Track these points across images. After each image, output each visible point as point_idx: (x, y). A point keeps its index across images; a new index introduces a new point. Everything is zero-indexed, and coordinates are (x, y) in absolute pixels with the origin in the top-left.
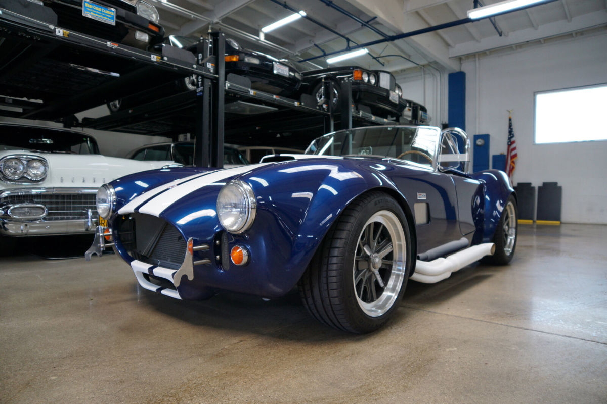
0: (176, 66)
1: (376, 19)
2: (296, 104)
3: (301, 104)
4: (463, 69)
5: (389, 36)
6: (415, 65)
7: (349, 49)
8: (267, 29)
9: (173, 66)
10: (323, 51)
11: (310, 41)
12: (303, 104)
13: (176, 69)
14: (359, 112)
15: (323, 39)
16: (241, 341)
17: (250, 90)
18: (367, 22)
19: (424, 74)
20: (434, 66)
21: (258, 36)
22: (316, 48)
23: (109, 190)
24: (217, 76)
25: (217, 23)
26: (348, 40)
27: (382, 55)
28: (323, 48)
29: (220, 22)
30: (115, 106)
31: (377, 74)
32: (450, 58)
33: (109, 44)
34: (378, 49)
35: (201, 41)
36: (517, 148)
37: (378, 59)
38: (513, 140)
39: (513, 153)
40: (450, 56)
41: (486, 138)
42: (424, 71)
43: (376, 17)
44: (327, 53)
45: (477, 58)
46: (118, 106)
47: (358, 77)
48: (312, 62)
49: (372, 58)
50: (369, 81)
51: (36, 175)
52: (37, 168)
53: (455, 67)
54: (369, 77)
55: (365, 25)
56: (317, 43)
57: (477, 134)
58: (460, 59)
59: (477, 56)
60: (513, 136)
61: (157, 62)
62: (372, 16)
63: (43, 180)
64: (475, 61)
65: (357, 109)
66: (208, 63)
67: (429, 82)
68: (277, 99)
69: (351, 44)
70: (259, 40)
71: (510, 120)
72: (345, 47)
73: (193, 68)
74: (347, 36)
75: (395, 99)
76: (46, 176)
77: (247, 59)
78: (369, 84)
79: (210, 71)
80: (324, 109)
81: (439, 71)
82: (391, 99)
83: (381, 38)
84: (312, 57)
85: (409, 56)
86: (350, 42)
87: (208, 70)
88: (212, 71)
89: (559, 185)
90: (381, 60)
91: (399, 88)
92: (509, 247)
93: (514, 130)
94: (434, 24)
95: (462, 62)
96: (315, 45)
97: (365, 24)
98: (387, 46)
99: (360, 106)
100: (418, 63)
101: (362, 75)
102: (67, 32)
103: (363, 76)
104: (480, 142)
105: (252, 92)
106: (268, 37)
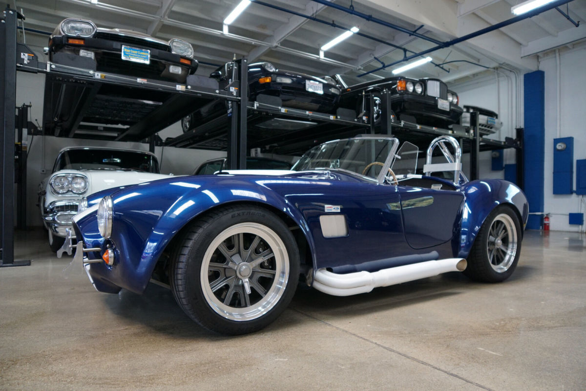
0: (199, 93)
1: (424, 27)
2: (332, 118)
3: (337, 118)
4: (541, 68)
5: (444, 43)
6: (485, 69)
7: (406, 60)
8: (327, 47)
9: (197, 93)
10: (382, 63)
11: (370, 54)
12: (339, 117)
13: (200, 95)
14: (401, 122)
15: (382, 51)
17: (280, 108)
18: (415, 32)
19: (498, 77)
21: (318, 54)
22: (376, 60)
24: (240, 98)
26: (405, 50)
28: (382, 61)
29: (279, 45)
30: (186, 127)
31: (423, 83)
32: (522, 58)
33: (139, 80)
34: (442, 54)
37: (441, 66)
40: (522, 55)
41: (569, 141)
42: (498, 74)
43: (422, 26)
44: (386, 65)
45: (557, 55)
47: (400, 88)
48: (376, 74)
50: (414, 90)
51: (78, 189)
52: (80, 184)
53: (532, 67)
54: (414, 86)
55: (413, 35)
56: (377, 56)
57: (558, 137)
58: (537, 56)
59: (557, 51)
61: (181, 91)
62: (419, 25)
63: (84, 193)
64: (555, 57)
65: (398, 119)
66: (231, 88)
67: (504, 85)
68: (310, 114)
69: (409, 54)
70: (319, 58)
72: (402, 57)
73: (217, 93)
74: (403, 47)
75: (445, 106)
76: (87, 190)
77: (279, 80)
78: (414, 93)
79: (233, 95)
80: (363, 121)
81: (513, 72)
82: (439, 107)
83: (435, 45)
84: (376, 69)
85: (479, 60)
86: (407, 53)
87: (231, 93)
88: (235, 94)
90: (445, 66)
91: (454, 94)
92: (506, 265)
94: (495, 22)
95: (540, 60)
96: (375, 58)
97: (412, 33)
98: (451, 51)
99: (402, 116)
100: (488, 66)
101: (406, 84)
102: (104, 74)
103: (407, 86)
104: (560, 146)
105: (283, 110)
106: (327, 54)
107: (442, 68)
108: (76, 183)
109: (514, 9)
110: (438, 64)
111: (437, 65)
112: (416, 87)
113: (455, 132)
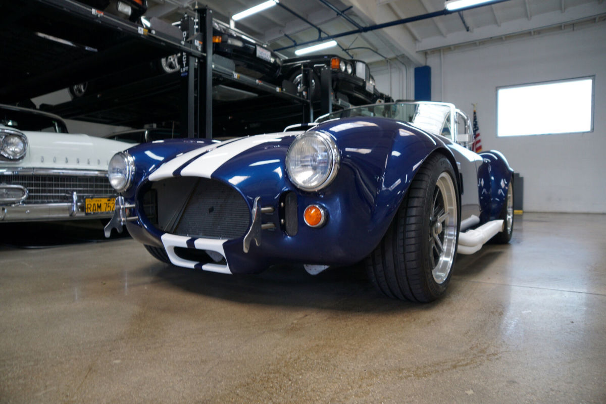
0: (164, 42)
1: (351, 9)
2: (278, 89)
3: (282, 90)
4: (429, 64)
5: (363, 28)
6: (384, 59)
7: (321, 40)
8: (238, 17)
9: (161, 41)
10: (294, 41)
11: (280, 31)
12: (284, 90)
13: (164, 44)
14: (338, 100)
15: (295, 29)
16: (306, 316)
17: (234, 72)
18: (343, 12)
19: (391, 68)
20: (402, 60)
21: (228, 23)
22: (286, 38)
23: (127, 158)
24: (205, 55)
25: (188, 8)
26: (320, 31)
27: (351, 47)
28: (294, 39)
30: (80, 91)
31: (353, 63)
32: (417, 52)
33: (94, 11)
34: (347, 41)
35: (186, 18)
36: (482, 140)
37: (347, 51)
38: (477, 132)
39: (478, 145)
40: (418, 50)
42: (391, 65)
43: (351, 7)
44: (298, 42)
45: (442, 53)
46: (83, 90)
47: (335, 66)
48: (281, 53)
49: (341, 50)
50: (346, 70)
51: (15, 153)
52: (16, 145)
53: (421, 61)
54: (346, 66)
55: (341, 15)
56: (287, 33)
58: (425, 53)
59: (442, 51)
60: (478, 129)
61: (144, 35)
62: (348, 5)
63: (22, 158)
64: (440, 56)
65: (336, 98)
66: (195, 41)
67: (395, 76)
68: (260, 84)
69: (323, 35)
70: (230, 28)
71: (475, 113)
72: (317, 37)
73: (181, 44)
74: (319, 27)
75: (370, 89)
76: (25, 154)
77: (230, 41)
78: (346, 73)
79: (197, 49)
80: (303, 96)
81: (405, 65)
82: (367, 88)
83: (356, 29)
84: (281, 48)
85: (377, 49)
86: (322, 33)
87: (197, 48)
88: (200, 49)
89: (521, 176)
90: (350, 52)
91: (373, 79)
92: (509, 226)
93: (478, 123)
94: (403, 16)
95: (427, 56)
96: (286, 36)
97: (340, 13)
98: (357, 38)
99: (339, 94)
100: (385, 56)
103: (340, 64)
105: (236, 76)
106: (238, 25)
107: (348, 53)
108: (12, 144)
109: (448, 3)
110: (345, 48)
111: (343, 50)
112: (347, 67)
113: (376, 115)
